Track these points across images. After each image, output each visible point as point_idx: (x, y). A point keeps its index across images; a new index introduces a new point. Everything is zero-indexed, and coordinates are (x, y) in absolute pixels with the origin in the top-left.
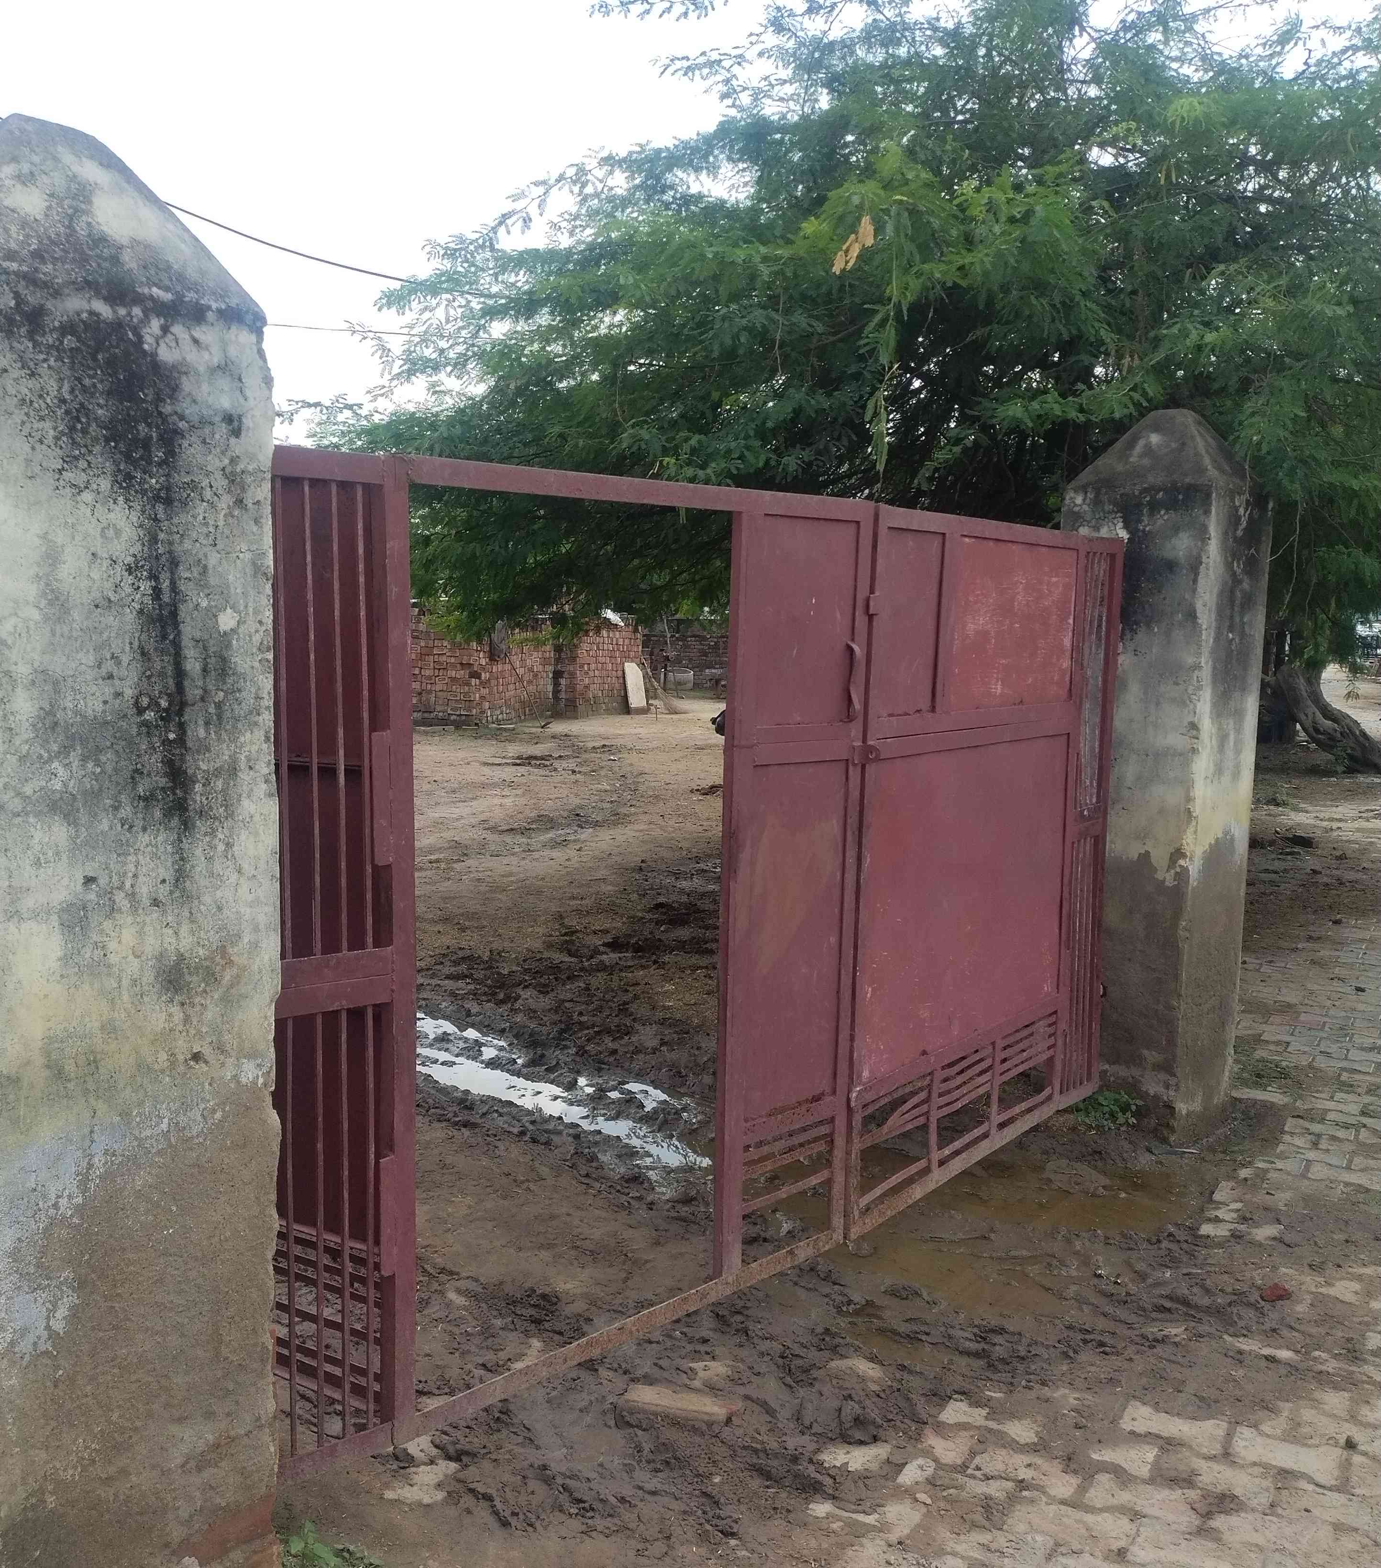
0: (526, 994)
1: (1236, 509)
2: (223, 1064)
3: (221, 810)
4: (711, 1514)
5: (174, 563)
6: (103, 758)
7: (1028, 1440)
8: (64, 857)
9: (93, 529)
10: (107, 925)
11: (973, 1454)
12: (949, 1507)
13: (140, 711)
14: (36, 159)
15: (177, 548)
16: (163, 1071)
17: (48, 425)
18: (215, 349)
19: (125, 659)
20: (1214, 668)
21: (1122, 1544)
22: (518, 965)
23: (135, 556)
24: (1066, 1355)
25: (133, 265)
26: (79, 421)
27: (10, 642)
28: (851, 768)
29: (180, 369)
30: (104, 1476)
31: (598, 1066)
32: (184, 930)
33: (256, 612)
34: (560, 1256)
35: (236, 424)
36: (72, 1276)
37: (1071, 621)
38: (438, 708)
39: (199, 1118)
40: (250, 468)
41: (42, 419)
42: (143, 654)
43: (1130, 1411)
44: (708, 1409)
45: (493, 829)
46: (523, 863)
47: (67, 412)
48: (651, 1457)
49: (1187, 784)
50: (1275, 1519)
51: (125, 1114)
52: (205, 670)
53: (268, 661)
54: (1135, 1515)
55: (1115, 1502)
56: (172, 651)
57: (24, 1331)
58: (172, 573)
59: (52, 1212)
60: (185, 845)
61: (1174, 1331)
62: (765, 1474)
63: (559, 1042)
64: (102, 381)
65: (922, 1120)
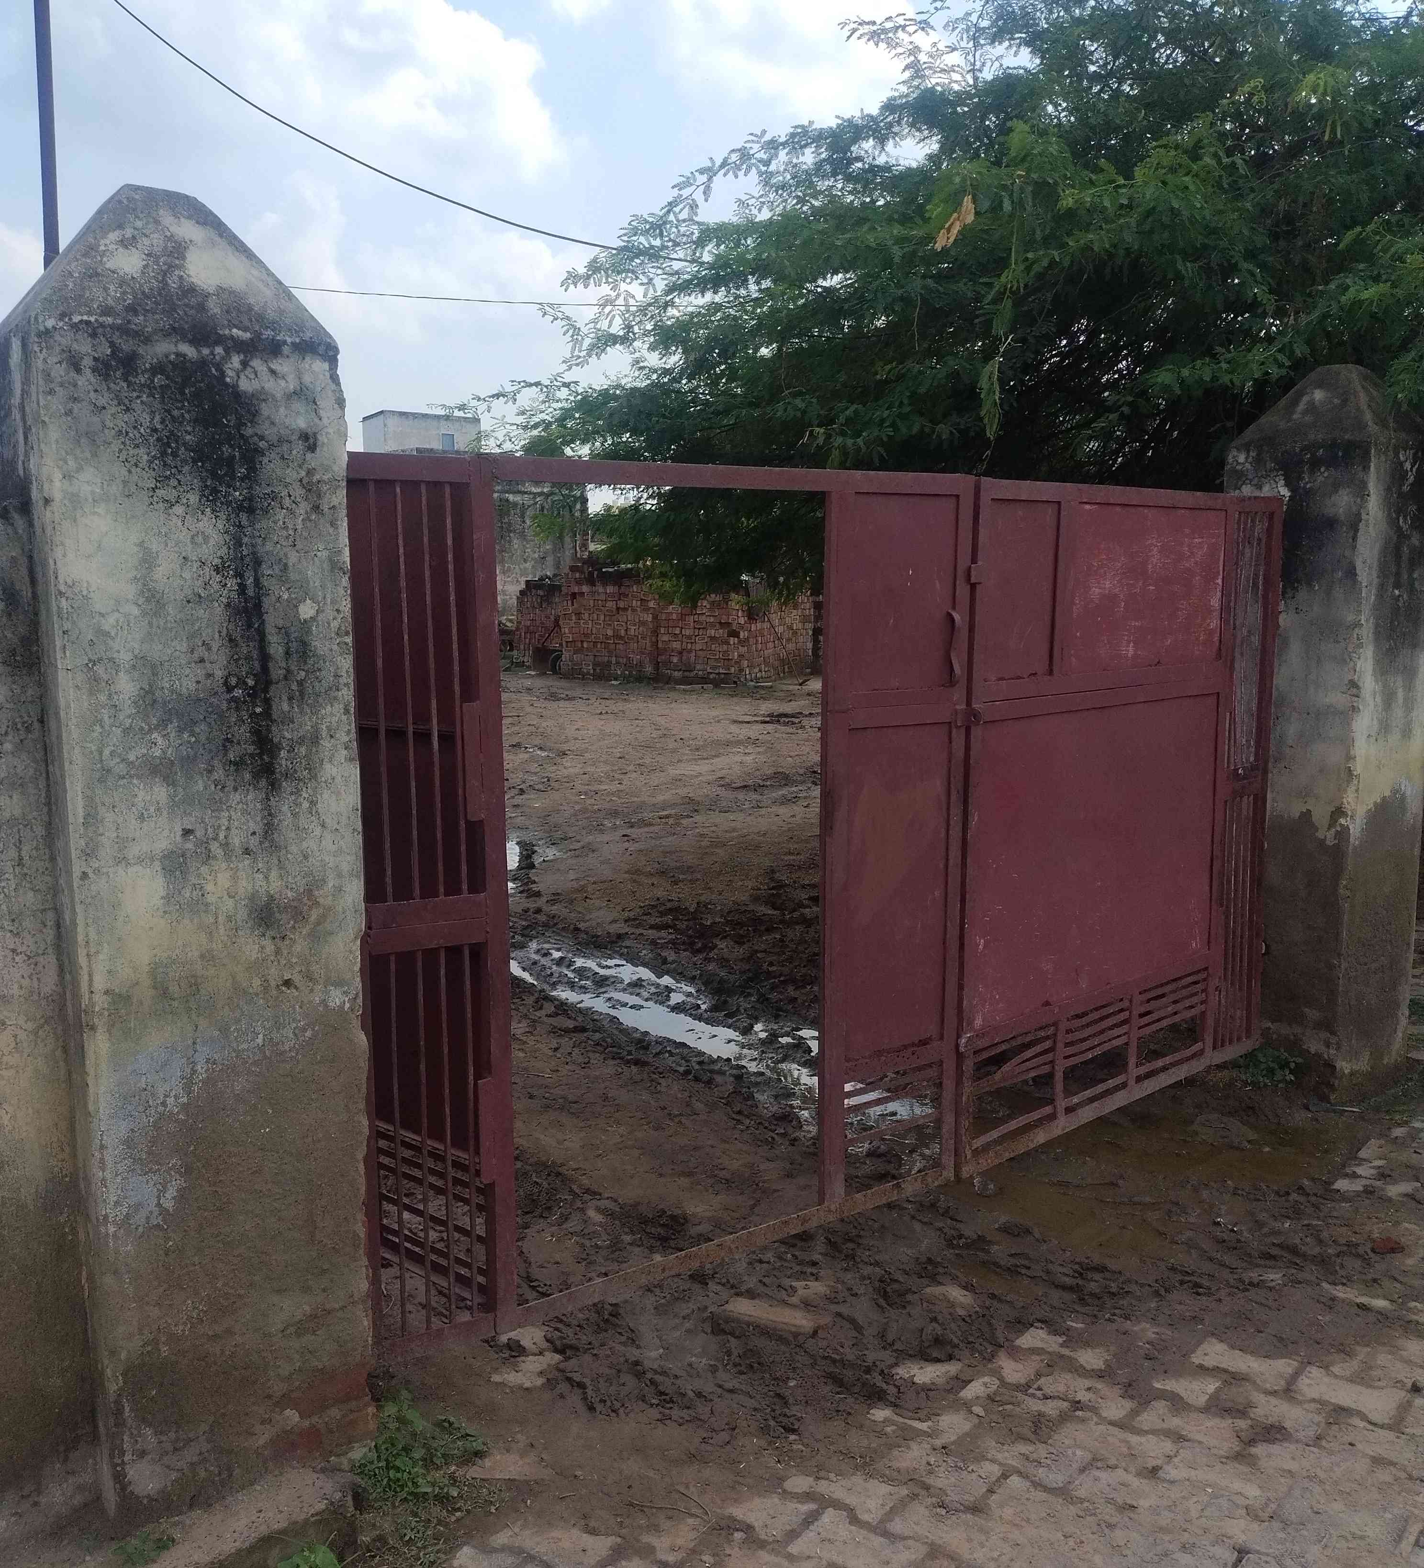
0: (722, 944)
1: (1401, 464)
2: (312, 991)
3: (305, 773)
4: (778, 1412)
5: (258, 563)
6: (197, 730)
7: (1095, 1367)
8: (165, 813)
9: (184, 536)
10: (204, 870)
11: (1039, 1375)
12: (1000, 1421)
13: (229, 689)
14: (139, 224)
15: (260, 550)
16: (257, 995)
17: (142, 451)
18: (291, 378)
19: (215, 646)
20: (1377, 626)
21: (1159, 1462)
22: (722, 916)
23: (222, 558)
24: (1157, 1293)
25: (217, 310)
26: (170, 447)
27: (113, 634)
28: (954, 731)
29: (261, 396)
30: (210, 1333)
31: (776, 1013)
32: (274, 875)
33: (333, 602)
34: (699, 1184)
35: (311, 441)
36: (179, 1163)
37: (1220, 581)
38: (698, 667)
39: (291, 1036)
40: (325, 478)
41: (137, 446)
42: (231, 640)
43: (1205, 1347)
44: (798, 1322)
45: (727, 786)
46: (749, 818)
47: (158, 440)
48: (737, 1360)
49: (1347, 742)
50: (1315, 1450)
51: (224, 1030)
52: (287, 653)
53: (347, 644)
54: (1179, 1438)
55: (1165, 1426)
56: (257, 637)
57: (138, 1206)
58: (256, 571)
59: (161, 1109)
60: (273, 802)
61: (1272, 1277)
62: (838, 1381)
63: (743, 990)
64: (189, 412)
65: (1046, 1069)
